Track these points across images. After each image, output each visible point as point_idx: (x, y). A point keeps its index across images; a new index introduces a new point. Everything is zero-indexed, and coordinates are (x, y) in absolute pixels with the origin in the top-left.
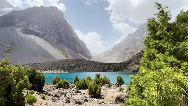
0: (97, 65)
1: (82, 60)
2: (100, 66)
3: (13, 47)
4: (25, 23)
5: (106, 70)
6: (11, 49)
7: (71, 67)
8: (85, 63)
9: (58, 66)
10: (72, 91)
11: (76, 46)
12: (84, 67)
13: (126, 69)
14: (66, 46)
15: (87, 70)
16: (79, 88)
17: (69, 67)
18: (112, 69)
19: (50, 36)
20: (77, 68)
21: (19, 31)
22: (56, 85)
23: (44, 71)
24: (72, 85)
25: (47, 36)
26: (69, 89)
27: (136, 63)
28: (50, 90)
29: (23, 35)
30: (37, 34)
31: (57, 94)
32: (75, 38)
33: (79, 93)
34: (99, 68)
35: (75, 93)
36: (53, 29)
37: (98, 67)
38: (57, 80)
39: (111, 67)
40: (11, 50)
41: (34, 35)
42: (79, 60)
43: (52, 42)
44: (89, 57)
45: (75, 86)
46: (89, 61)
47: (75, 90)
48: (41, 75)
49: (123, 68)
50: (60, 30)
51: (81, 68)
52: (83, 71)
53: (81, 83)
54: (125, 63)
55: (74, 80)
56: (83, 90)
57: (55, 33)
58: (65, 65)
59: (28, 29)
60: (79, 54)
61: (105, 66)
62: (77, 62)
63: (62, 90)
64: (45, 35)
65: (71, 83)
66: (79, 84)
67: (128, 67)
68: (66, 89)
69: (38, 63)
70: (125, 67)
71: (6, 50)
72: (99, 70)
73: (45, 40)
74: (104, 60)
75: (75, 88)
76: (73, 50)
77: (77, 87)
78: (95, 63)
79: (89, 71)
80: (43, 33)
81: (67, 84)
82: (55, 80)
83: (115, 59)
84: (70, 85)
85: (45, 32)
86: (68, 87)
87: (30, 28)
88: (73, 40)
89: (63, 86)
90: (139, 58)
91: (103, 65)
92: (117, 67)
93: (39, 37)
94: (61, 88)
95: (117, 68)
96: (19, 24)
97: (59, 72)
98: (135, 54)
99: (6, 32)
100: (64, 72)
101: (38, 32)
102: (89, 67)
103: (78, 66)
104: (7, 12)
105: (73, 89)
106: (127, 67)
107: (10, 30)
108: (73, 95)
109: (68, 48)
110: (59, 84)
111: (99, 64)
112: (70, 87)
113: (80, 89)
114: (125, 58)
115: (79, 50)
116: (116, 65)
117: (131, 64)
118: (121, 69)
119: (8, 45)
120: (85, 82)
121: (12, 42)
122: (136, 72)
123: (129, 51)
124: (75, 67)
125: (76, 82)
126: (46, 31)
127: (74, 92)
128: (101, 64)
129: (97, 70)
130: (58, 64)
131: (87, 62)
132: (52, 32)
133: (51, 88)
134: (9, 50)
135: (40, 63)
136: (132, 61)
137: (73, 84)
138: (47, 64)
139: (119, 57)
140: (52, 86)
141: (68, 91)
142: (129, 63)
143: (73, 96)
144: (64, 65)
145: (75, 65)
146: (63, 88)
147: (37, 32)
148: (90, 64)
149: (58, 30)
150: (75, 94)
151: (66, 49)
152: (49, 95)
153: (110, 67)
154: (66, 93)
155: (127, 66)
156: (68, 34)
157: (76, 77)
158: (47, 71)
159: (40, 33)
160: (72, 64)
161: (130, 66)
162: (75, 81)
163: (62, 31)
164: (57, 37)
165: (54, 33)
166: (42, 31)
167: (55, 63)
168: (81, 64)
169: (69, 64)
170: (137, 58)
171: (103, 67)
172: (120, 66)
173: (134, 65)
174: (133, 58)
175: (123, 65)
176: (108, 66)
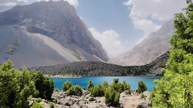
0: (114, 68)
1: (97, 63)
2: (118, 70)
3: (16, 48)
4: (31, 20)
5: (126, 74)
6: (14, 49)
7: (84, 71)
8: (101, 66)
9: (69, 70)
10: (85, 99)
11: (91, 46)
12: (100, 71)
13: (149, 72)
14: (79, 46)
15: (103, 74)
16: (94, 94)
17: (82, 71)
18: (133, 73)
19: (60, 35)
20: (92, 72)
21: (24, 29)
22: (66, 92)
23: (53, 75)
24: (85, 91)
25: (57, 35)
26: (82, 96)
27: (161, 65)
28: (60, 98)
29: (29, 34)
30: (45, 33)
31: (68, 102)
32: (90, 38)
33: (94, 101)
34: (118, 71)
35: (90, 100)
36: (64, 27)
37: (116, 70)
38: (68, 86)
39: (132, 71)
40: (14, 51)
41: (41, 34)
42: (93, 63)
44: (106, 60)
45: (89, 93)
46: (105, 63)
47: (89, 97)
48: (50, 80)
49: (145, 72)
50: (72, 28)
51: (96, 71)
52: (99, 75)
53: (97, 90)
54: (148, 65)
55: (88, 85)
56: (99, 97)
57: (65, 31)
59: (34, 27)
60: (94, 55)
61: (125, 69)
62: (92, 65)
63: (74, 98)
64: (54, 33)
65: (84, 89)
66: (94, 91)
67: (151, 70)
68: (78, 96)
69: (47, 67)
70: (147, 71)
71: (8, 51)
72: (117, 74)
73: (54, 39)
74: (123, 63)
75: (89, 95)
76: (87, 51)
77: (92, 94)
78: (113, 66)
79: (105, 76)
80: (51, 31)
81: (80, 90)
82: (66, 86)
83: (136, 62)
84: (84, 91)
86: (81, 94)
87: (37, 26)
88: (87, 39)
89: (75, 93)
90: (164, 60)
91: (122, 68)
92: (138, 70)
93: (47, 36)
94: (73, 96)
96: (24, 21)
97: (71, 77)
98: (160, 55)
99: (8, 30)
100: (77, 77)
101: (46, 30)
102: (106, 71)
103: (93, 69)
104: (10, 7)
105: (87, 96)
106: (150, 70)
107: (14, 28)
108: (87, 103)
109: (81, 49)
110: (71, 91)
111: (117, 67)
112: (84, 94)
113: (95, 96)
114: (147, 60)
115: (94, 51)
116: (137, 69)
117: (154, 67)
118: (143, 72)
119: (11, 46)
120: (100, 88)
121: (16, 42)
122: (160, 76)
123: (153, 52)
124: (90, 71)
125: (91, 88)
126: (55, 29)
127: (88, 100)
128: (119, 68)
129: (114, 74)
130: (70, 68)
131: (103, 65)
132: (63, 30)
133: (61, 95)
134: (12, 51)
135: (48, 66)
136: (155, 64)
137: (87, 91)
138: (56, 67)
139: (141, 58)
140: (62, 93)
141: (81, 98)
142: (152, 66)
143: (87, 105)
144: (76, 68)
145: (89, 69)
146: (75, 95)
147: (44, 31)
148: (106, 67)
149: (69, 28)
150: (89, 102)
151: (78, 50)
152: (59, 103)
153: (130, 71)
154: (79, 101)
155: (150, 69)
156: (81, 32)
157: (90, 82)
158: (57, 76)
159: (49, 31)
160: (86, 68)
161: (153, 70)
162: (89, 87)
163: (74, 29)
164: (69, 36)
166: (51, 30)
167: (65, 67)
168: (96, 68)
169: (83, 67)
170: (162, 60)
171: (122, 71)
172: (141, 69)
173: (159, 68)
174: (157, 60)
175: (145, 69)
176: (128, 70)
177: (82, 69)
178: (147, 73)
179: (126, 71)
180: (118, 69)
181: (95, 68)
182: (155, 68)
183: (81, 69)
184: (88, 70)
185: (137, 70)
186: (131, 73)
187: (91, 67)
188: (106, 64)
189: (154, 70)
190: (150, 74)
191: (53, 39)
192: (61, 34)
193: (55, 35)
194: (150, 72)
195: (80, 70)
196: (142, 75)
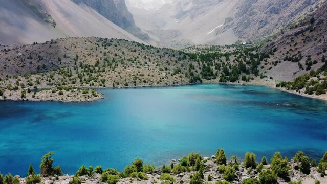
0: (168, 62)
2: (179, 66)
8: (129, 55)
12: (132, 70)
13: (256, 73)
18: (217, 75)
27: (288, 55)
34: (178, 71)
37: (173, 68)
42: (105, 43)
49: (247, 72)
61: (195, 64)
67: (262, 68)
70: (253, 69)
78: (161, 53)
91: (186, 61)
92: (230, 68)
95: (230, 70)
102: (149, 72)
106: (259, 68)
111: (174, 59)
117: (271, 59)
118: (243, 74)
128: (179, 59)
129: (172, 80)
130: (40, 58)
131: (135, 51)
136: (275, 50)
142: (266, 56)
144: (60, 60)
148: (145, 58)
153: (209, 70)
155: (259, 64)
160: (88, 58)
167: (27, 55)
168: (117, 58)
169: (77, 56)
170: (292, 40)
171: (190, 71)
172: (238, 63)
173: (283, 63)
175: (248, 63)
176: (204, 66)
177: (78, 64)
178: (252, 76)
180: (176, 62)
181: (113, 61)
182: (274, 61)
183: (75, 64)
184: (94, 65)
185: (228, 67)
186: (212, 74)
187: (101, 55)
188: (140, 48)
189: (271, 68)
190: (261, 78)
194: (260, 73)
195: (72, 65)
196: (242, 82)
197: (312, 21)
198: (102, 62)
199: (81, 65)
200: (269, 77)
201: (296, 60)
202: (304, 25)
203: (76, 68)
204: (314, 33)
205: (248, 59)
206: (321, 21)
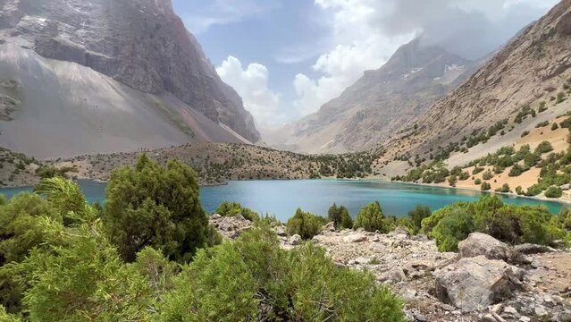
0: (289, 162)
2: (299, 164)
3: (18, 102)
4: (43, 20)
5: (318, 176)
6: (11, 106)
7: (217, 166)
8: (255, 156)
13: (370, 171)
14: (186, 102)
15: (268, 176)
17: (209, 167)
18: (334, 172)
20: (239, 170)
21: (26, 47)
25: (124, 68)
27: (397, 155)
29: (44, 64)
30: (88, 61)
32: (211, 79)
34: (299, 169)
37: (293, 166)
40: (12, 110)
43: (141, 87)
49: (362, 170)
50: (163, 50)
51: (249, 168)
52: (259, 178)
54: (366, 155)
58: (196, 160)
60: (225, 127)
61: (314, 163)
67: (375, 167)
70: (366, 168)
72: (300, 175)
73: (118, 80)
74: (295, 147)
76: (207, 115)
78: (284, 154)
79: (274, 179)
80: (106, 56)
83: (326, 144)
85: (115, 54)
87: (65, 39)
88: (205, 83)
91: (305, 161)
92: (346, 166)
93: (97, 70)
95: (346, 169)
96: (22, 23)
101: (92, 53)
103: (237, 163)
106: (372, 167)
109: (192, 109)
111: (295, 159)
115: (224, 114)
117: (382, 159)
118: (358, 172)
119: (1, 95)
121: (11, 85)
122: (404, 181)
123: (368, 121)
126: (116, 50)
128: (300, 160)
129: (293, 174)
131: (260, 153)
134: (8, 111)
135: (116, 152)
136: (385, 152)
139: (339, 137)
142: (376, 157)
144: (192, 159)
145: (227, 162)
147: (87, 55)
148: (269, 158)
149: (156, 49)
151: (185, 111)
153: (327, 168)
155: (371, 163)
159: (100, 57)
160: (218, 158)
161: (380, 165)
163: (170, 55)
164: (156, 73)
165: (145, 60)
166: (106, 53)
167: (163, 155)
170: (399, 143)
172: (352, 163)
173: (394, 162)
174: (388, 141)
175: (362, 163)
176: (322, 165)
177: (209, 163)
178: (367, 173)
179: (316, 167)
182: (385, 161)
183: (206, 163)
185: (344, 166)
186: (330, 172)
188: (264, 150)
189: (382, 167)
190: (375, 175)
191: (115, 79)
192: (136, 65)
193: (119, 69)
194: (373, 171)
195: (204, 164)
196: (358, 178)
197: (416, 127)
198: (230, 161)
199: (211, 164)
200: (382, 174)
201: (406, 159)
202: (408, 130)
203: (206, 167)
204: (419, 136)
205: (361, 160)
206: (424, 127)
